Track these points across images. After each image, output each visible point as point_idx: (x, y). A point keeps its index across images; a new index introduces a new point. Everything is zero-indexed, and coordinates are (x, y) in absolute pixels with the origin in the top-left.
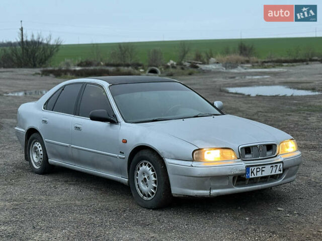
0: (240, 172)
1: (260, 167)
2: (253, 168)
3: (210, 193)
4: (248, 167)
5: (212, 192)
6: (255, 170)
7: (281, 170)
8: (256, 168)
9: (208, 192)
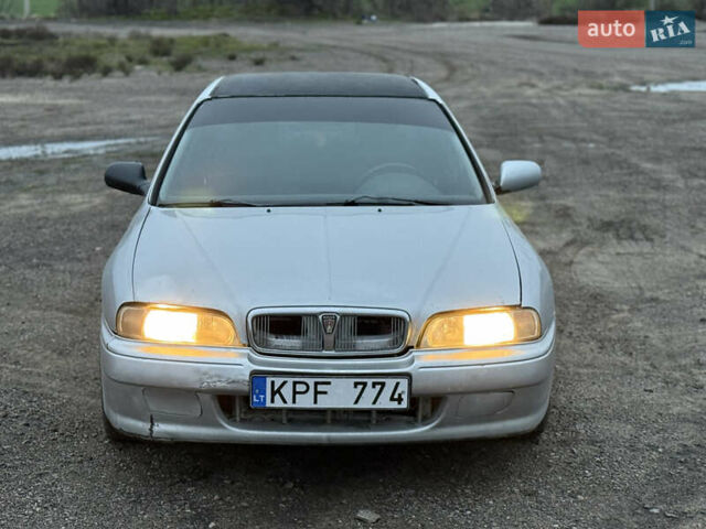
0: (229, 387)
1: (311, 382)
2: (278, 381)
3: (151, 430)
4: (257, 377)
5: (156, 429)
6: (290, 386)
7: (400, 400)
8: (290, 381)
9: (147, 426)
